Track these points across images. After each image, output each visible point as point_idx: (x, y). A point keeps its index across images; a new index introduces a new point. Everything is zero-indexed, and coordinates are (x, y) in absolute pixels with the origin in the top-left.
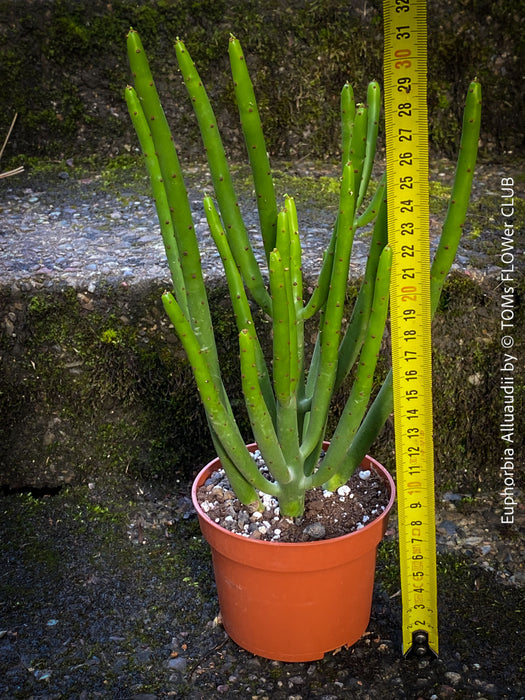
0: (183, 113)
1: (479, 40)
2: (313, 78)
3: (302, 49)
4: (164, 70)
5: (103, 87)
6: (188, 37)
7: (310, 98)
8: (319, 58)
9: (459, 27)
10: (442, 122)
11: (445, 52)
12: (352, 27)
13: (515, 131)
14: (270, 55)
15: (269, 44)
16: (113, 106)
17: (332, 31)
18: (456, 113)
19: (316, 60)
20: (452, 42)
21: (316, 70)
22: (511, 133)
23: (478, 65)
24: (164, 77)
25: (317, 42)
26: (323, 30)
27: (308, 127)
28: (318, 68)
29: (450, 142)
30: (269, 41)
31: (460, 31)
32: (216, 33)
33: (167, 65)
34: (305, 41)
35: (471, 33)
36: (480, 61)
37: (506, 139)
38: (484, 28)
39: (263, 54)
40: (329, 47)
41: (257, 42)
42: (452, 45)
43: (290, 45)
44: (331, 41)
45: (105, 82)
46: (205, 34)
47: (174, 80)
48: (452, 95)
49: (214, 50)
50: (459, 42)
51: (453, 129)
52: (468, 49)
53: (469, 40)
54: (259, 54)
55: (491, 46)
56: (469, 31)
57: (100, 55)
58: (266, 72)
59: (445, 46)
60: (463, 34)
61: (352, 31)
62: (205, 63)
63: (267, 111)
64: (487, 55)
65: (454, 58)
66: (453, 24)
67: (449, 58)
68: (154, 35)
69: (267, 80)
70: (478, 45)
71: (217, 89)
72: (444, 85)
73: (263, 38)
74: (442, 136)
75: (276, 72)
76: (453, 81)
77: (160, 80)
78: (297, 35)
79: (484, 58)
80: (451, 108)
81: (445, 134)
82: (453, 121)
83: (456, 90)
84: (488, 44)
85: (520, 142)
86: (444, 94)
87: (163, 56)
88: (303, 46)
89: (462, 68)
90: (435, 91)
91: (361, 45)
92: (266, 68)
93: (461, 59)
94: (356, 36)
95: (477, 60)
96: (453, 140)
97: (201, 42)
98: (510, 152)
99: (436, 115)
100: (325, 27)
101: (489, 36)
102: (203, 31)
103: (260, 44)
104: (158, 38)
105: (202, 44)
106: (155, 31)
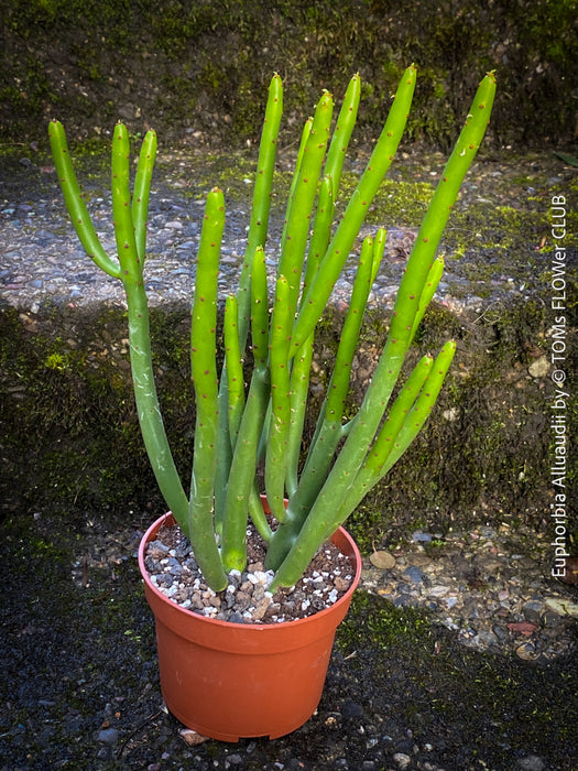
0: (158, 95)
1: (480, 25)
2: (299, 60)
3: (288, 29)
4: (137, 47)
5: (71, 64)
6: (164, 12)
7: (295, 83)
8: (306, 39)
9: (458, 10)
10: (438, 113)
11: (443, 38)
12: (342, 7)
13: (514, 125)
14: (253, 34)
15: (252, 22)
16: (82, 85)
17: (320, 10)
18: (453, 103)
19: (302, 42)
20: (450, 26)
21: (302, 52)
22: (512, 126)
23: (478, 52)
24: (138, 54)
25: (304, 22)
26: (311, 9)
27: (294, 113)
28: (305, 50)
29: (444, 134)
30: (252, 19)
31: (460, 14)
32: (194, 8)
33: (141, 42)
34: (291, 20)
35: (471, 17)
36: (480, 48)
37: (505, 134)
38: (485, 12)
39: (245, 33)
40: (317, 28)
41: (239, 20)
42: (450, 30)
43: (275, 24)
44: (319, 21)
45: (74, 59)
46: (182, 10)
47: (148, 58)
48: (448, 84)
49: (192, 27)
50: (458, 27)
51: (449, 121)
52: (468, 36)
53: (469, 24)
54: (241, 33)
55: (492, 32)
56: (469, 15)
57: (67, 29)
58: (249, 52)
59: (443, 31)
60: (463, 18)
61: (342, 11)
62: (182, 41)
63: (248, 95)
64: (488, 42)
65: (452, 44)
66: (452, 6)
67: (447, 44)
68: (126, 9)
69: (249, 61)
70: (478, 30)
71: (194, 70)
72: (440, 72)
73: (245, 16)
74: (437, 128)
75: (259, 53)
76: (450, 69)
77: (133, 58)
78: (282, 13)
79: (484, 45)
80: (447, 98)
81: (440, 126)
82: (448, 112)
83: (453, 79)
84: (489, 29)
85: (519, 137)
86: (440, 82)
87: (137, 32)
88: (289, 26)
89: (459, 55)
90: (431, 80)
91: (351, 26)
92: (248, 48)
93: (459, 45)
94: (347, 17)
95: (476, 47)
96: (448, 133)
97: (178, 17)
98: (509, 147)
99: (431, 105)
100: (313, 5)
101: (490, 21)
102: (180, 6)
103: (242, 22)
104: (131, 12)
105: (179, 20)
106: (127, 4)
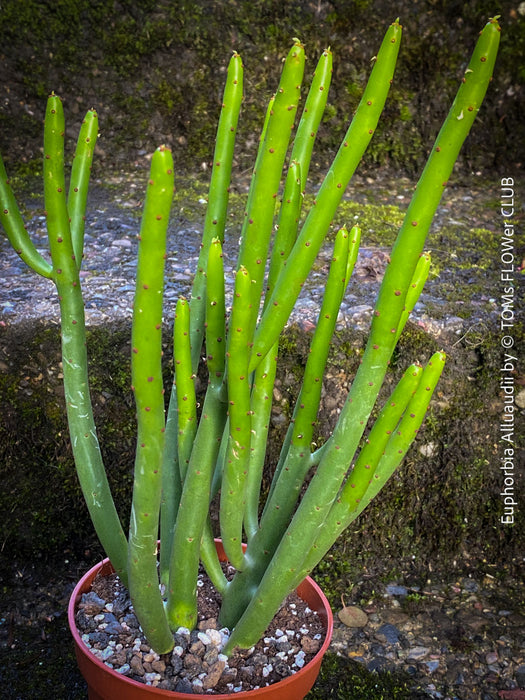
0: (109, 115)
1: (448, 45)
2: (258, 80)
3: (246, 47)
4: (87, 63)
5: (16, 81)
6: (116, 27)
7: (254, 103)
8: (266, 58)
9: (425, 29)
10: (403, 137)
11: (410, 58)
12: (304, 24)
13: (484, 150)
14: (210, 52)
15: (208, 39)
16: (28, 103)
17: (281, 28)
18: (420, 127)
19: (262, 60)
20: (417, 45)
21: (261, 72)
22: (481, 152)
23: (446, 74)
24: (87, 72)
25: (264, 39)
26: (271, 26)
27: (252, 136)
28: (264, 70)
29: (411, 159)
30: (208, 36)
31: (427, 34)
32: (148, 24)
33: (91, 59)
34: (250, 38)
35: (439, 37)
36: (448, 69)
37: (475, 159)
38: (453, 32)
39: (201, 50)
40: (278, 46)
41: (195, 36)
42: (417, 50)
43: (233, 41)
44: (280, 39)
45: (19, 75)
46: (135, 25)
47: (99, 76)
48: (415, 106)
49: (145, 44)
50: (425, 47)
51: (416, 145)
52: (435, 56)
53: (436, 44)
54: (197, 50)
55: (461, 53)
56: (436, 35)
57: (13, 44)
58: (205, 71)
59: (410, 51)
60: (430, 38)
61: (304, 29)
62: (134, 57)
63: (204, 116)
64: (456, 63)
65: (419, 64)
66: (418, 25)
67: (413, 64)
68: (76, 23)
69: (206, 80)
70: (447, 51)
71: (148, 89)
72: (406, 94)
73: (202, 33)
74: (403, 153)
75: (216, 72)
76: (416, 90)
77: (83, 75)
78: (241, 31)
79: (453, 66)
80: (414, 121)
81: (406, 150)
82: (415, 136)
83: (420, 101)
84: (458, 50)
85: (490, 163)
86: (406, 105)
87: (86, 48)
88: (248, 44)
89: (426, 76)
90: (397, 102)
91: (313, 45)
92: (204, 66)
93: (427, 65)
94: (309, 35)
95: (444, 68)
96: (415, 157)
97: (130, 33)
98: (479, 173)
99: (396, 128)
100: (273, 23)
101: (459, 41)
102: (133, 21)
103: (198, 39)
104: (81, 27)
105: (131, 36)
106: (77, 19)
